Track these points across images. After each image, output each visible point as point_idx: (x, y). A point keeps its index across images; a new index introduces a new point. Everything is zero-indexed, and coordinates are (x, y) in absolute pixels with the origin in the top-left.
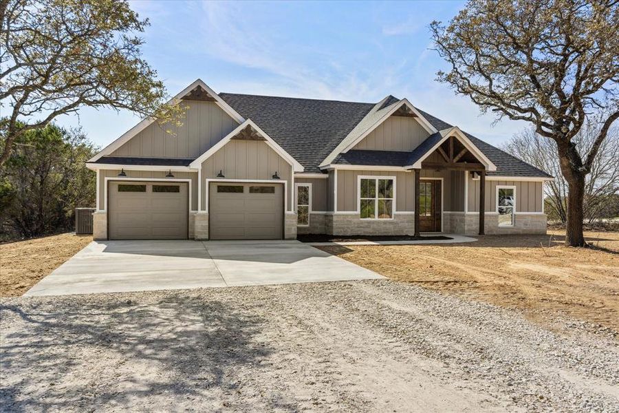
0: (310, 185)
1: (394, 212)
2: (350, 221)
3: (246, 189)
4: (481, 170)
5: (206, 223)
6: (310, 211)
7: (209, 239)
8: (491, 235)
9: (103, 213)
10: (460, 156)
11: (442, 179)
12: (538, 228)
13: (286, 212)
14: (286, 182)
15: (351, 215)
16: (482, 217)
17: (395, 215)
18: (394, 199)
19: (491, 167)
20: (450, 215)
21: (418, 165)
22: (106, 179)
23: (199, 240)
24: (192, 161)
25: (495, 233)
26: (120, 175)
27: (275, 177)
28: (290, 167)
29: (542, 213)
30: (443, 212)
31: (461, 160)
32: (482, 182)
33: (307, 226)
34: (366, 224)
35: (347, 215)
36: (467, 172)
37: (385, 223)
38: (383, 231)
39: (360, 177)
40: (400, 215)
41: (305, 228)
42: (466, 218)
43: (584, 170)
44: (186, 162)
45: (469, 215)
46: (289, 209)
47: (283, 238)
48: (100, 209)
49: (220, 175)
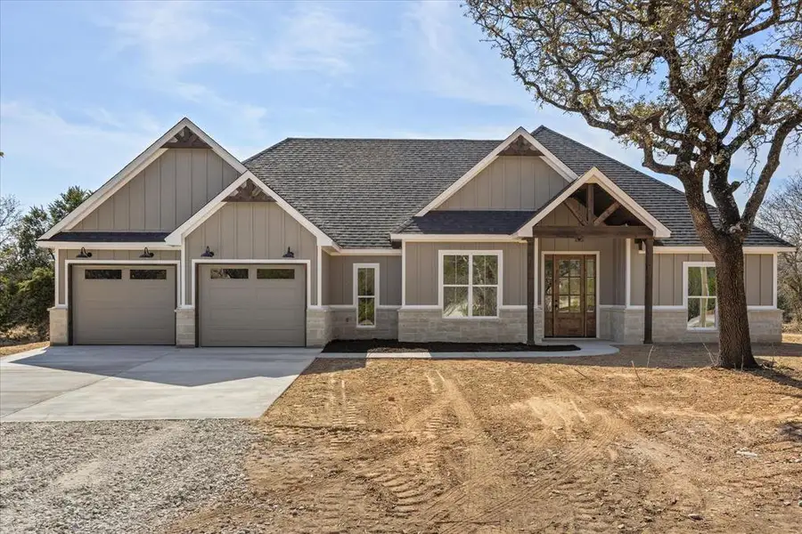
0: (376, 266)
1: (500, 306)
2: (426, 321)
3: (253, 273)
4: (645, 238)
5: (192, 323)
6: (377, 305)
7: (197, 346)
8: (673, 344)
9: (63, 309)
10: (606, 214)
11: (598, 253)
12: (766, 333)
13: (310, 306)
14: (308, 262)
15: (426, 311)
16: (648, 314)
17: (502, 311)
18: (500, 287)
19: (661, 231)
20: (611, 310)
21: (526, 230)
22: (67, 262)
23: (182, 347)
24: (167, 234)
25: (680, 340)
26: (79, 256)
27: (290, 255)
28: (314, 238)
29: (775, 306)
30: (599, 306)
31: (608, 221)
32: (649, 257)
33: (374, 327)
34: (452, 325)
35: (419, 312)
36: (629, 241)
37: (483, 323)
38: (481, 336)
39: (442, 253)
40: (508, 311)
41: (368, 331)
42: (626, 316)
43: (737, 231)
44: (160, 237)
45: (631, 312)
46: (314, 302)
47: (305, 347)
48: (60, 303)
49: (209, 254)
